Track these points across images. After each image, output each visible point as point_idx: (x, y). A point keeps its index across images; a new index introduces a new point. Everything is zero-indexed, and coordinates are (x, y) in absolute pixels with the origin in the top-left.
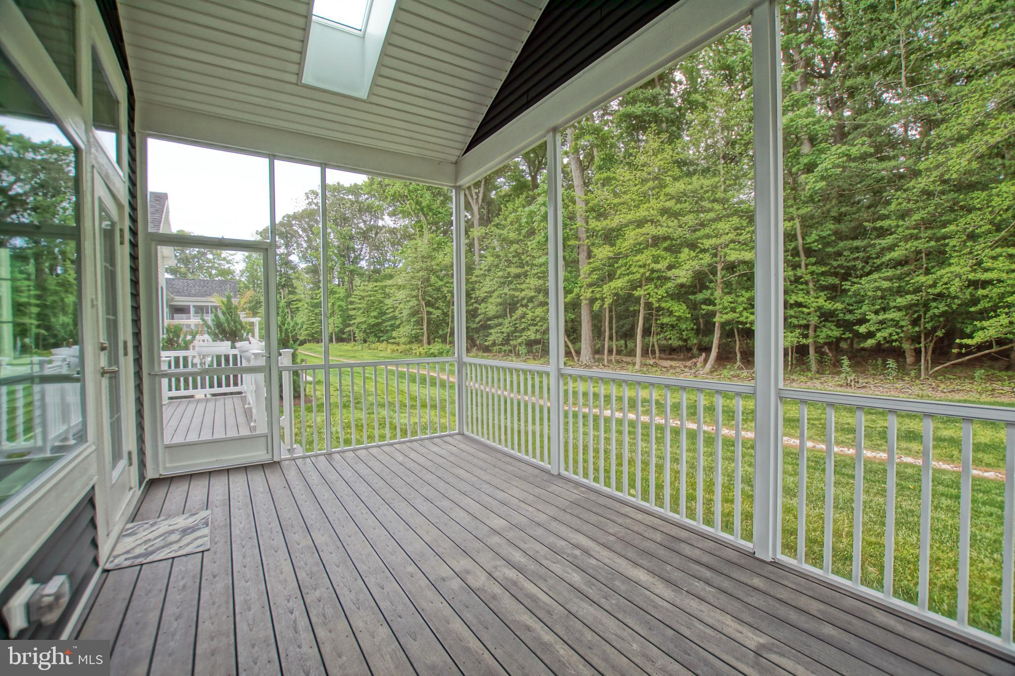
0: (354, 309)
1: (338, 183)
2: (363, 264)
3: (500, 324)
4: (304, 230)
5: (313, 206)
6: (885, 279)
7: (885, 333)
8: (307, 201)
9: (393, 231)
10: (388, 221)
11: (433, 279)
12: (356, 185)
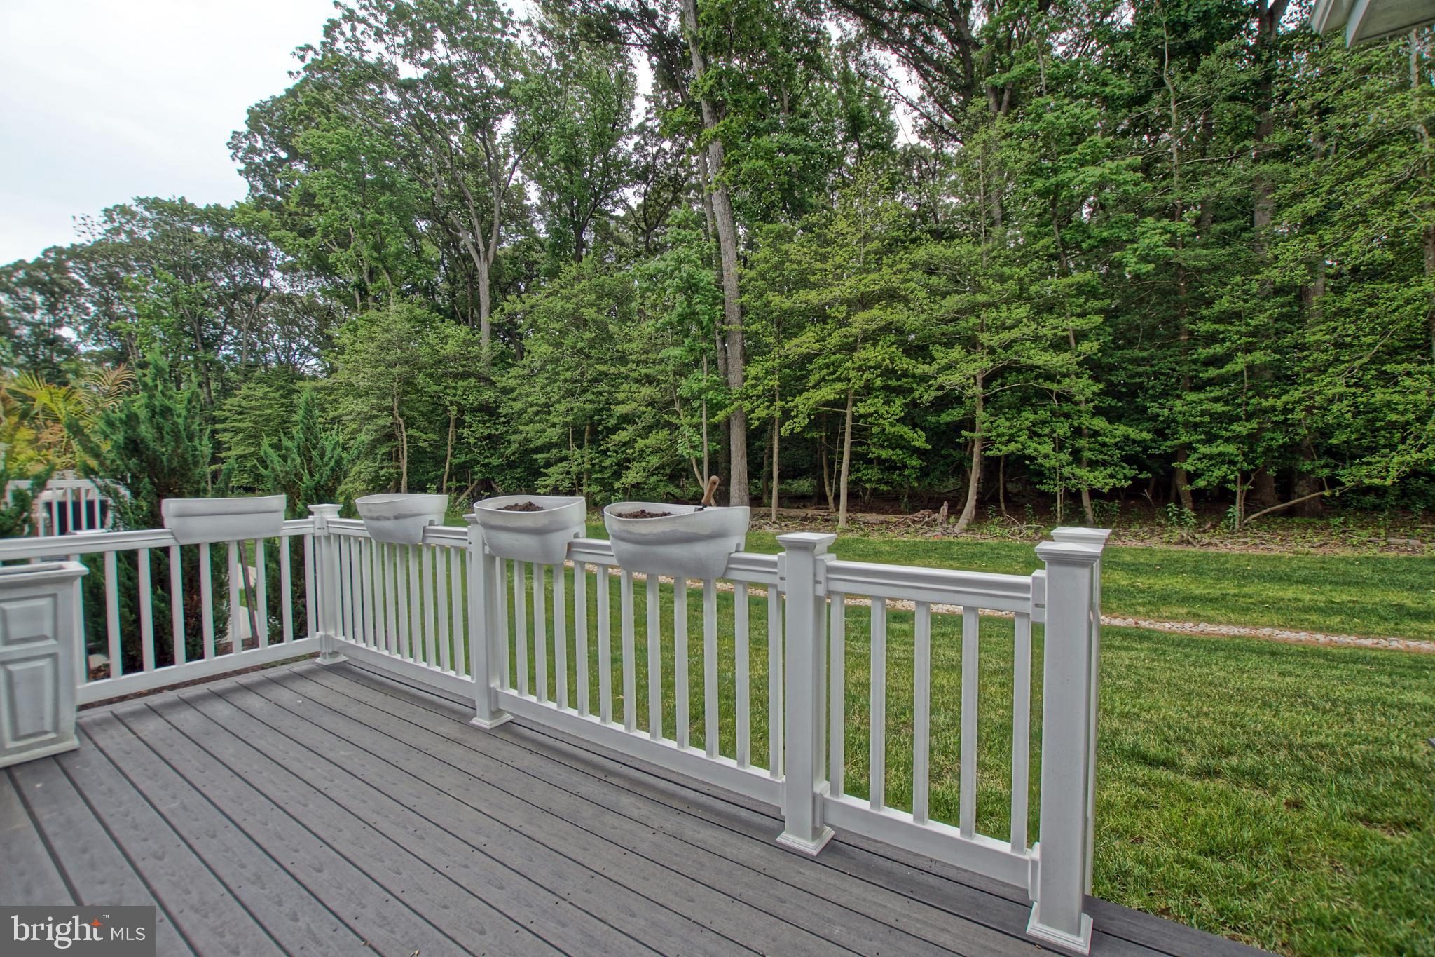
0: (225, 430)
1: (182, 200)
2: (226, 351)
3: (564, 459)
4: (94, 281)
5: (123, 237)
6: (1216, 400)
7: (1218, 473)
8: (108, 226)
9: (287, 300)
10: (278, 281)
11: (420, 378)
12: (217, 207)
